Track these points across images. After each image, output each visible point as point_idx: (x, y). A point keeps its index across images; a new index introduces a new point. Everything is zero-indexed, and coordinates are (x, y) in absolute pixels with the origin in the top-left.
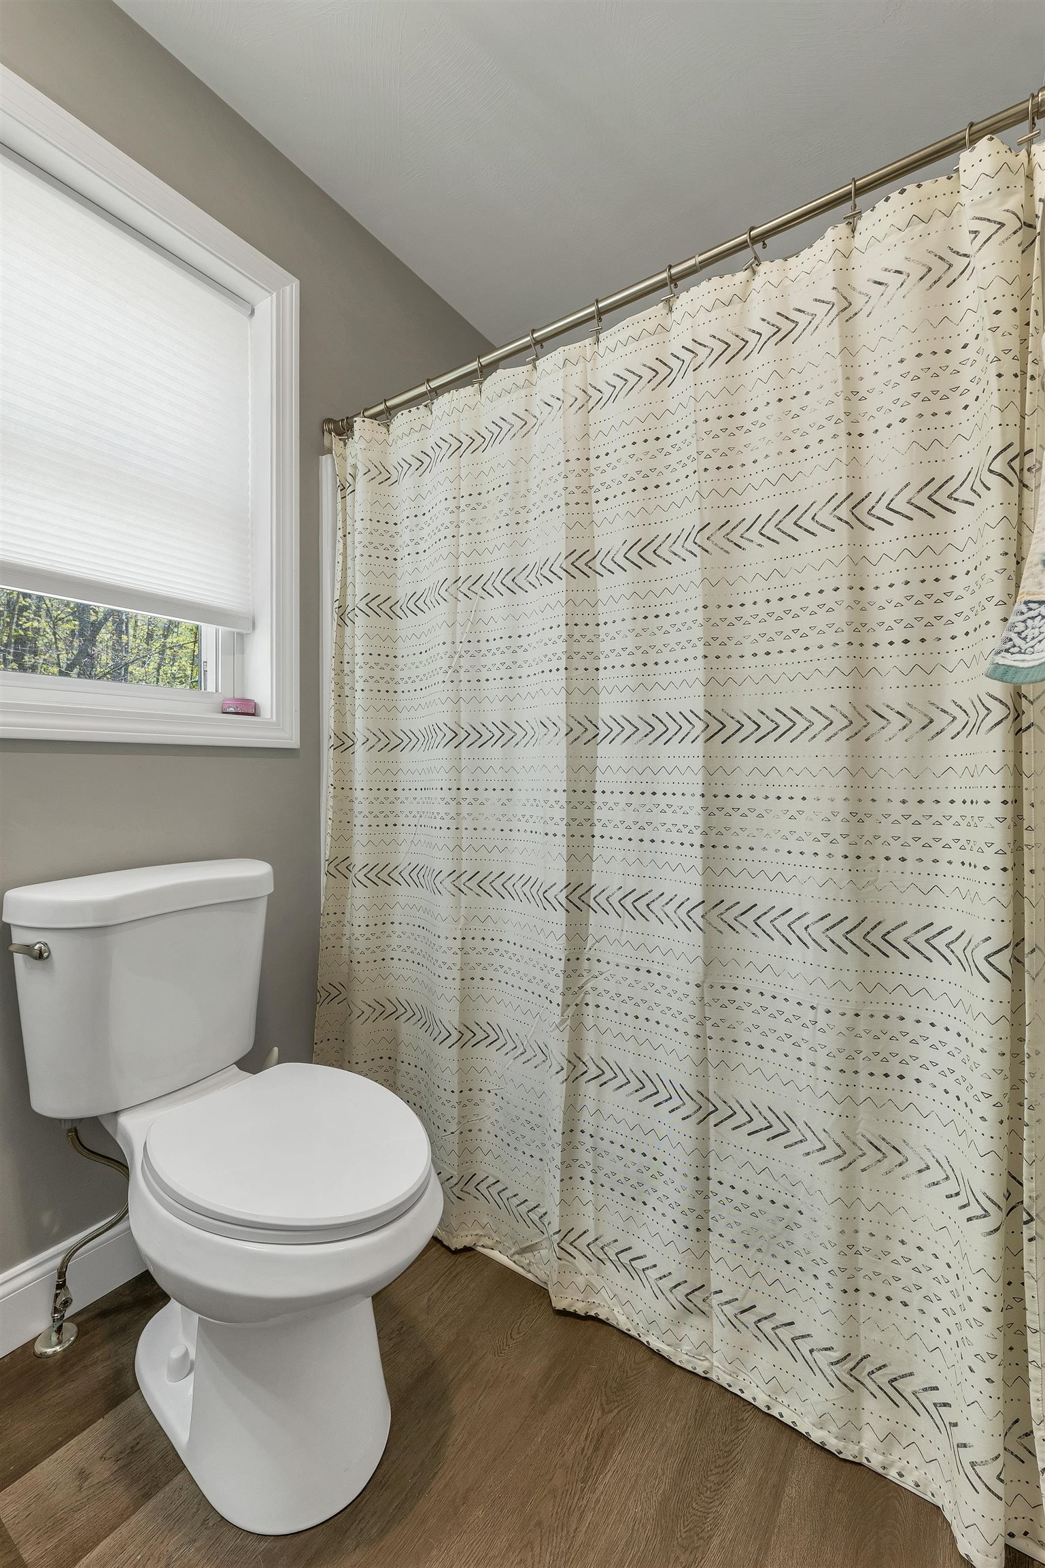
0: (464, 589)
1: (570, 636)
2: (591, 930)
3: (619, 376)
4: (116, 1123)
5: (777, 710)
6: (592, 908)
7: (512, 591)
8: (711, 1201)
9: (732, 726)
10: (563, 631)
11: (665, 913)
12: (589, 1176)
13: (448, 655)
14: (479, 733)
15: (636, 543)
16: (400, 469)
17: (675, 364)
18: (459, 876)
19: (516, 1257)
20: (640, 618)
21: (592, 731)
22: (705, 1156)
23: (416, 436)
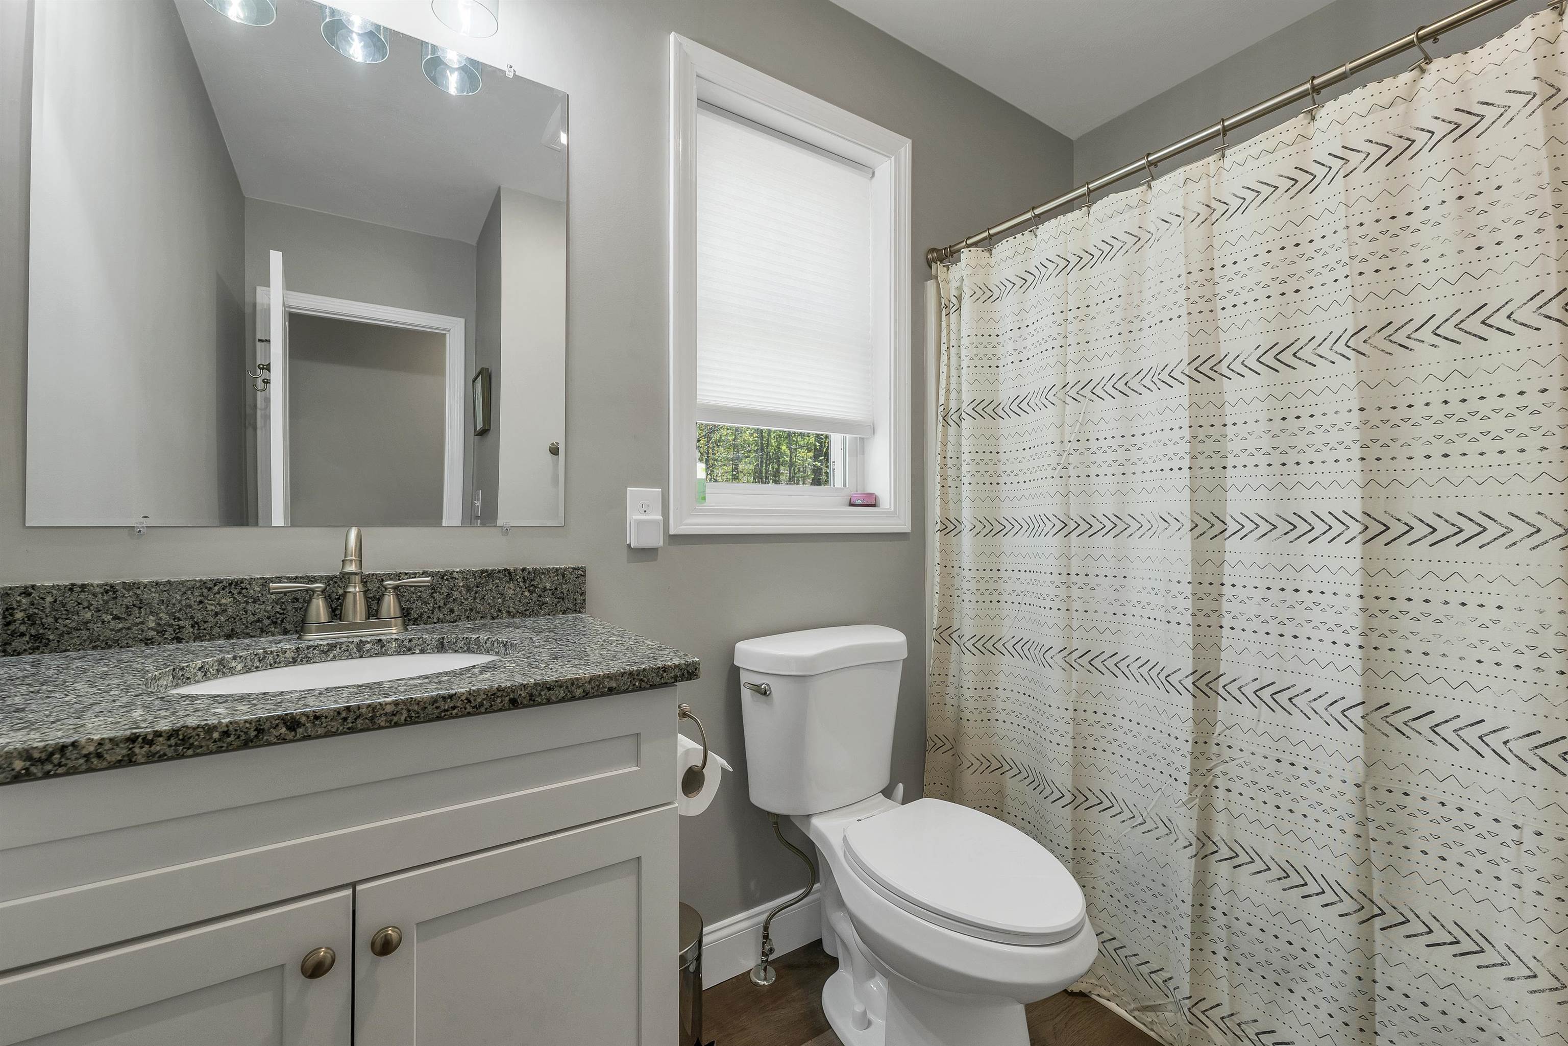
0: (1073, 393)
1: (1195, 437)
2: (1220, 716)
3: (1249, 188)
4: (809, 823)
5: (1459, 513)
6: (1221, 696)
7: (1125, 395)
8: (1377, 1004)
9: (1397, 528)
10: (1186, 433)
11: (1313, 709)
12: (1223, 952)
13: (1057, 453)
14: (1089, 524)
15: (1272, 348)
16: (1003, 288)
17: (1320, 171)
18: (1070, 653)
19: (1136, 1013)
20: (1277, 420)
21: (1219, 527)
22: (1371, 957)
23: (1019, 258)
